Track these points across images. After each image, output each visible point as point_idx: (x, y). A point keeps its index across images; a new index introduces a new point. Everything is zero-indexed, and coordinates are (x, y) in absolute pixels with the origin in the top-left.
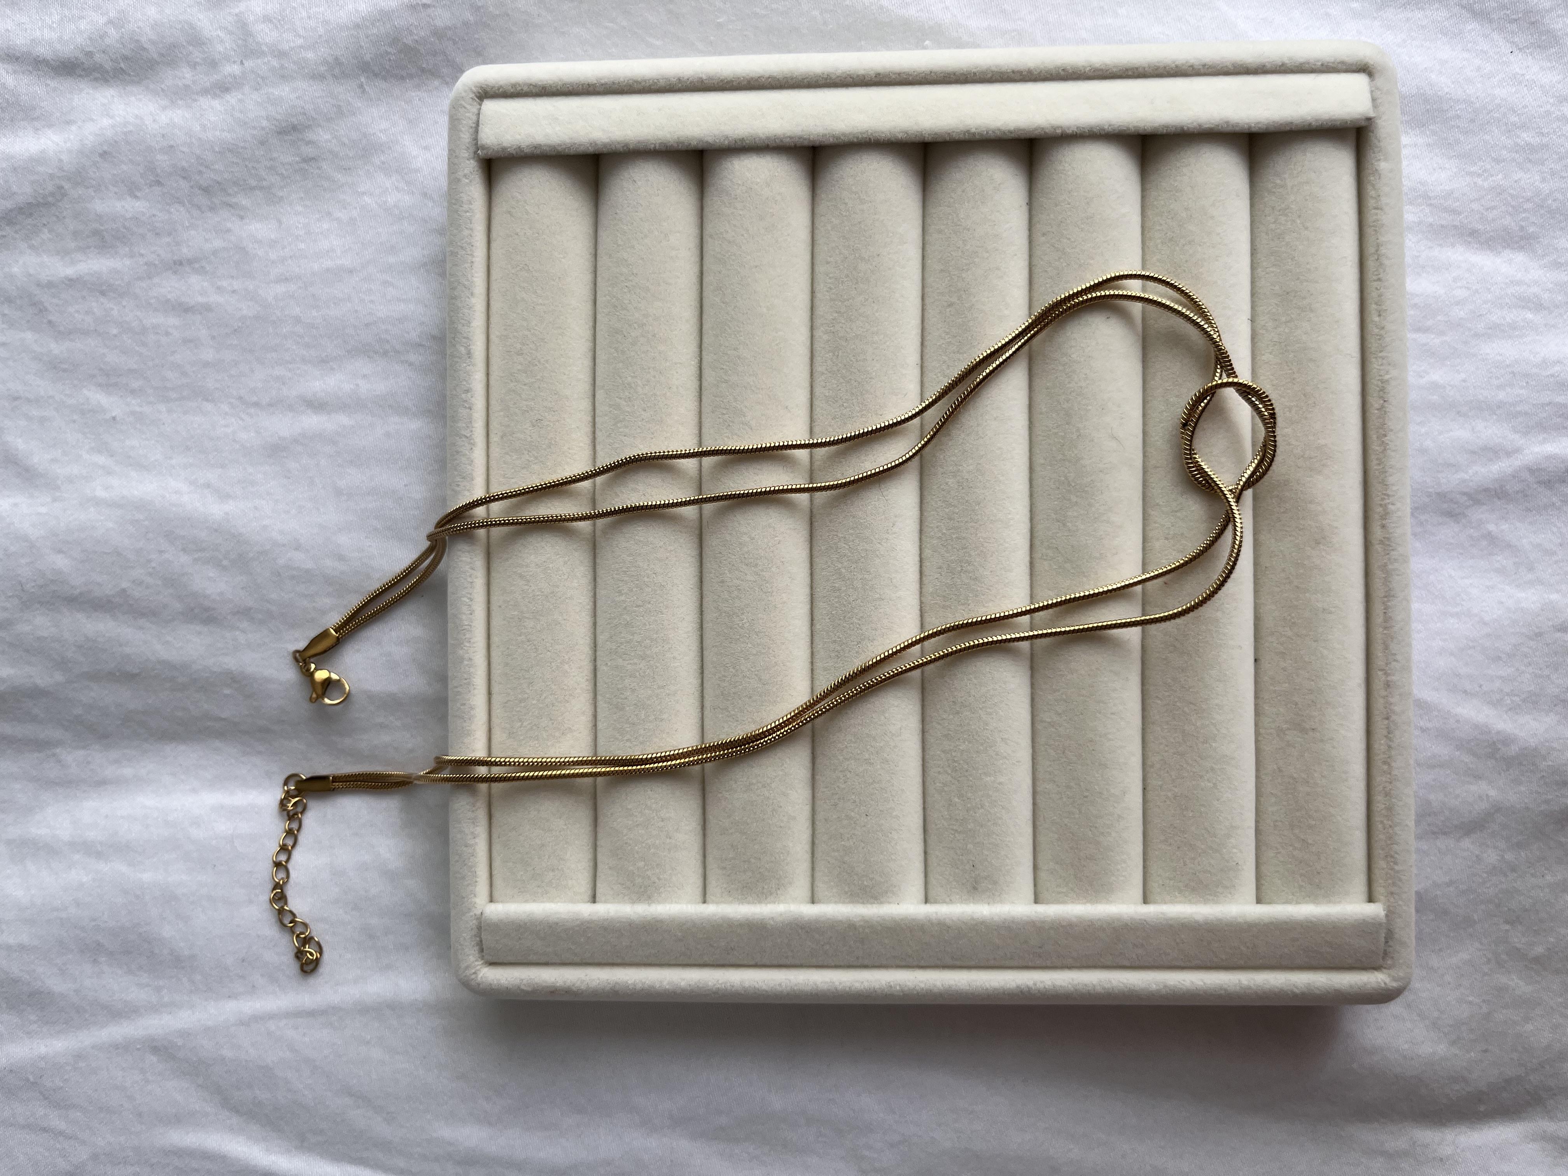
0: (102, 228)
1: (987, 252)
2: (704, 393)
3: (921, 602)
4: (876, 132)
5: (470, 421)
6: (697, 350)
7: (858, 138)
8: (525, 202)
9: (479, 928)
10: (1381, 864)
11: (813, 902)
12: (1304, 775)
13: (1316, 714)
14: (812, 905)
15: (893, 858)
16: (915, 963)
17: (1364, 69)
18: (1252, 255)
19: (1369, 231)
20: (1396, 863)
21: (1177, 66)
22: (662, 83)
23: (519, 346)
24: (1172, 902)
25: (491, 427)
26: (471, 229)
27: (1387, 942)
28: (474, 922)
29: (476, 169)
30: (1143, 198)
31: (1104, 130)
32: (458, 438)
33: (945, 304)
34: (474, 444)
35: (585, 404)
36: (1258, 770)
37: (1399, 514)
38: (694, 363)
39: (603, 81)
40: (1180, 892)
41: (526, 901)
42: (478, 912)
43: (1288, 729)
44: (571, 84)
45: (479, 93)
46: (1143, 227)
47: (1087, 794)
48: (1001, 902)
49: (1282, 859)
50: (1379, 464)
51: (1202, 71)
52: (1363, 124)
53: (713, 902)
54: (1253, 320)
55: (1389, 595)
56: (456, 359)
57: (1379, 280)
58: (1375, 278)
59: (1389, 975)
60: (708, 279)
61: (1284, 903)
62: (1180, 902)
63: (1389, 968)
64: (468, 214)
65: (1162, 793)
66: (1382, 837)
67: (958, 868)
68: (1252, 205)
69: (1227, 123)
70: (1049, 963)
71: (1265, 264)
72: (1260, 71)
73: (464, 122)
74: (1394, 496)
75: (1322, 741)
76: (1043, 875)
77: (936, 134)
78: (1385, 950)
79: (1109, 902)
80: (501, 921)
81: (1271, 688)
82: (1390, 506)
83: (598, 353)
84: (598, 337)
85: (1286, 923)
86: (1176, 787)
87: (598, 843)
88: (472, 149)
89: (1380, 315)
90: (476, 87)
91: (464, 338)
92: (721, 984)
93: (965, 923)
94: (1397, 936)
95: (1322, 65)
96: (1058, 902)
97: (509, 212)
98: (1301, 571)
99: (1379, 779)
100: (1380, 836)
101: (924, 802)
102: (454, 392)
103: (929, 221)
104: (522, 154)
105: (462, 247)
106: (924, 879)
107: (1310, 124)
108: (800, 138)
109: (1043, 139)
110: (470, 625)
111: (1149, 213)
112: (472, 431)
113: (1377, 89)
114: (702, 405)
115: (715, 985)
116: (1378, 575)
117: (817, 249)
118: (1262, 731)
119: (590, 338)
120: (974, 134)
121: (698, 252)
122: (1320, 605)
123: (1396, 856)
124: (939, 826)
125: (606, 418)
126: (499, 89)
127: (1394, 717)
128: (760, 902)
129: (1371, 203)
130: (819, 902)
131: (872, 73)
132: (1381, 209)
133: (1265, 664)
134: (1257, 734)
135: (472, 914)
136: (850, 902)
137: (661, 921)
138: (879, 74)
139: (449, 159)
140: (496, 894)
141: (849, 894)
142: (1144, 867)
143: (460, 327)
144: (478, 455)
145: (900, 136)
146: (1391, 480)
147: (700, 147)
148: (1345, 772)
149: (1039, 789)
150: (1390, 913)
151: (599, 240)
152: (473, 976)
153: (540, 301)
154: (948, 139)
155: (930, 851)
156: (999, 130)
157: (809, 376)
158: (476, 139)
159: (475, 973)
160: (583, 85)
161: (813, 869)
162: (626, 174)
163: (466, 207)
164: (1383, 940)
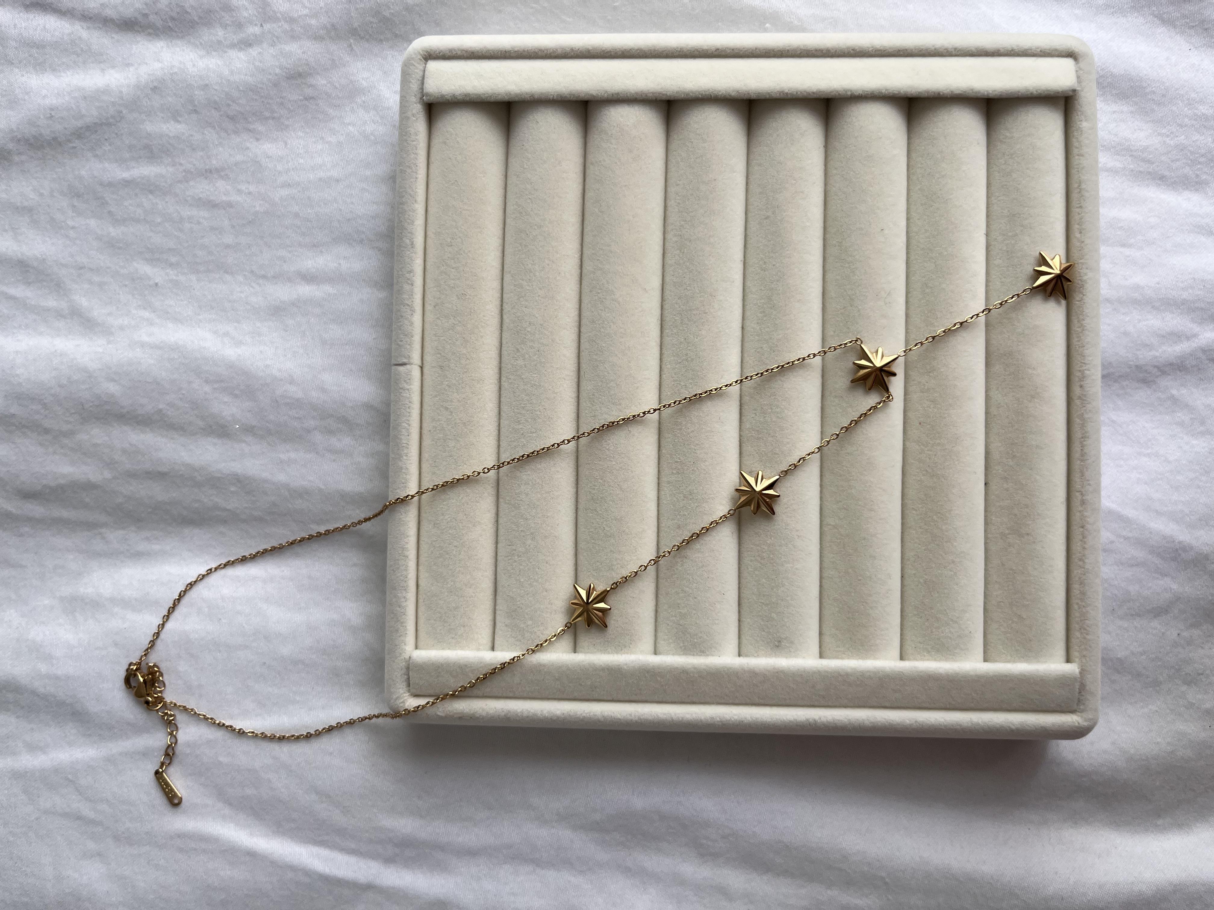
0: (151, 143)
1: (795, 180)
2: (584, 278)
3: (740, 436)
4: (715, 90)
5: (411, 294)
6: (579, 247)
7: (702, 95)
8: (456, 135)
9: (408, 668)
10: (1076, 635)
11: (655, 654)
12: (1021, 568)
13: (1030, 522)
14: (655, 656)
15: (717, 622)
16: (731, 701)
17: (1071, 55)
18: (987, 187)
19: (1073, 171)
20: (1087, 634)
21: (935, 49)
22: (559, 51)
23: (449, 240)
24: (922, 660)
25: (426, 299)
26: (416, 154)
27: (1080, 693)
28: (404, 663)
29: (421, 110)
30: (909, 144)
31: (882, 93)
32: (402, 306)
33: (763, 217)
34: (414, 311)
35: (496, 284)
36: (986, 565)
37: (1093, 377)
38: (577, 256)
39: (516, 49)
40: (929, 652)
41: (443, 649)
42: (407, 657)
43: (1009, 534)
44: (493, 51)
45: (425, 55)
46: (908, 165)
47: (860, 578)
48: (796, 657)
49: (1003, 630)
50: (1079, 341)
51: (954, 53)
52: (1071, 93)
53: (581, 652)
54: (987, 235)
55: (1084, 437)
56: (402, 249)
57: (1081, 207)
58: (1078, 206)
59: (1082, 717)
60: (589, 194)
61: (1004, 662)
62: (928, 660)
63: (1082, 711)
64: (414, 143)
65: (915, 579)
66: (1077, 614)
67: (764, 631)
68: (988, 152)
69: (972, 90)
70: (830, 704)
71: (997, 194)
72: (996, 54)
73: (413, 76)
74: (1089, 364)
75: (1034, 542)
76: (827, 639)
77: (759, 93)
78: (1079, 698)
79: (875, 658)
80: (424, 663)
81: (998, 504)
82: (1087, 372)
83: (506, 247)
84: (506, 236)
85: (1006, 676)
86: (926, 575)
87: (497, 608)
88: (419, 96)
89: (1081, 233)
90: (423, 51)
91: (409, 233)
92: (587, 713)
93: (769, 671)
94: (1087, 688)
95: (1041, 51)
96: (836, 657)
97: (445, 143)
98: (1020, 418)
99: (1076, 572)
100: (1076, 614)
101: (739, 583)
102: (400, 273)
103: (751, 157)
104: (456, 100)
105: (409, 167)
106: (737, 640)
107: (1032, 93)
108: (660, 93)
109: (837, 99)
110: (408, 444)
111: (913, 155)
112: (413, 302)
113: (1081, 69)
114: (582, 288)
115: (581, 714)
116: (1077, 421)
117: (670, 175)
118: (989, 536)
119: (501, 236)
120: (787, 94)
121: (582, 175)
122: (1034, 443)
123: (1087, 628)
124: (750, 600)
125: (512, 294)
126: (440, 53)
127: (1088, 526)
128: (617, 653)
129: (1075, 151)
130: (660, 654)
131: (713, 49)
132: (1082, 156)
133: (993, 486)
134: (986, 538)
135: (402, 658)
136: (683, 654)
137: (544, 665)
138: (718, 49)
139: (401, 103)
140: (420, 644)
141: (683, 648)
142: (901, 635)
143: (406, 224)
144: (417, 319)
145: (733, 94)
146: (1087, 352)
147: (586, 99)
148: (1051, 566)
149: (825, 575)
150: (1082, 672)
151: (509, 165)
152: (401, 705)
153: (466, 207)
154: (768, 96)
155: (743, 619)
156: (805, 91)
157: (661, 267)
158: (422, 89)
159: (402, 702)
160: (501, 51)
161: (656, 631)
162: (531, 117)
163: (413, 137)
164: (1077, 690)
